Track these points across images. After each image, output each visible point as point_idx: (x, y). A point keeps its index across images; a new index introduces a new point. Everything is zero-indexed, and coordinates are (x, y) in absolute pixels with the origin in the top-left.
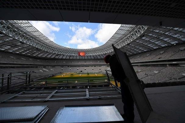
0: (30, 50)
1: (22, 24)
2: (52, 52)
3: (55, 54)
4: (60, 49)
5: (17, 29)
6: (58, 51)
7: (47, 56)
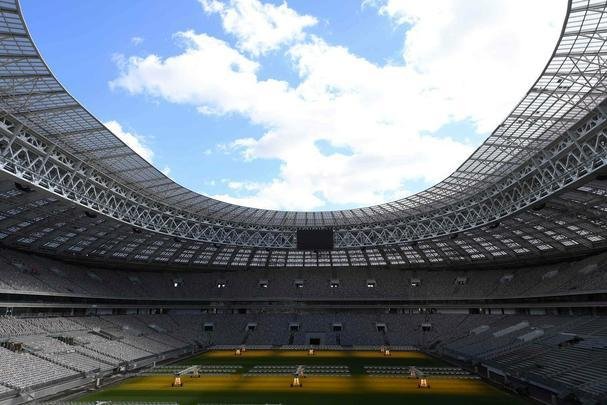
0: (59, 225)
1: (32, 100)
2: (163, 230)
3: (177, 240)
4: (200, 214)
5: (7, 123)
6: (191, 224)
7: (137, 251)
